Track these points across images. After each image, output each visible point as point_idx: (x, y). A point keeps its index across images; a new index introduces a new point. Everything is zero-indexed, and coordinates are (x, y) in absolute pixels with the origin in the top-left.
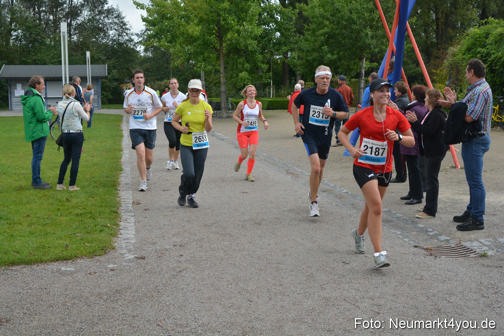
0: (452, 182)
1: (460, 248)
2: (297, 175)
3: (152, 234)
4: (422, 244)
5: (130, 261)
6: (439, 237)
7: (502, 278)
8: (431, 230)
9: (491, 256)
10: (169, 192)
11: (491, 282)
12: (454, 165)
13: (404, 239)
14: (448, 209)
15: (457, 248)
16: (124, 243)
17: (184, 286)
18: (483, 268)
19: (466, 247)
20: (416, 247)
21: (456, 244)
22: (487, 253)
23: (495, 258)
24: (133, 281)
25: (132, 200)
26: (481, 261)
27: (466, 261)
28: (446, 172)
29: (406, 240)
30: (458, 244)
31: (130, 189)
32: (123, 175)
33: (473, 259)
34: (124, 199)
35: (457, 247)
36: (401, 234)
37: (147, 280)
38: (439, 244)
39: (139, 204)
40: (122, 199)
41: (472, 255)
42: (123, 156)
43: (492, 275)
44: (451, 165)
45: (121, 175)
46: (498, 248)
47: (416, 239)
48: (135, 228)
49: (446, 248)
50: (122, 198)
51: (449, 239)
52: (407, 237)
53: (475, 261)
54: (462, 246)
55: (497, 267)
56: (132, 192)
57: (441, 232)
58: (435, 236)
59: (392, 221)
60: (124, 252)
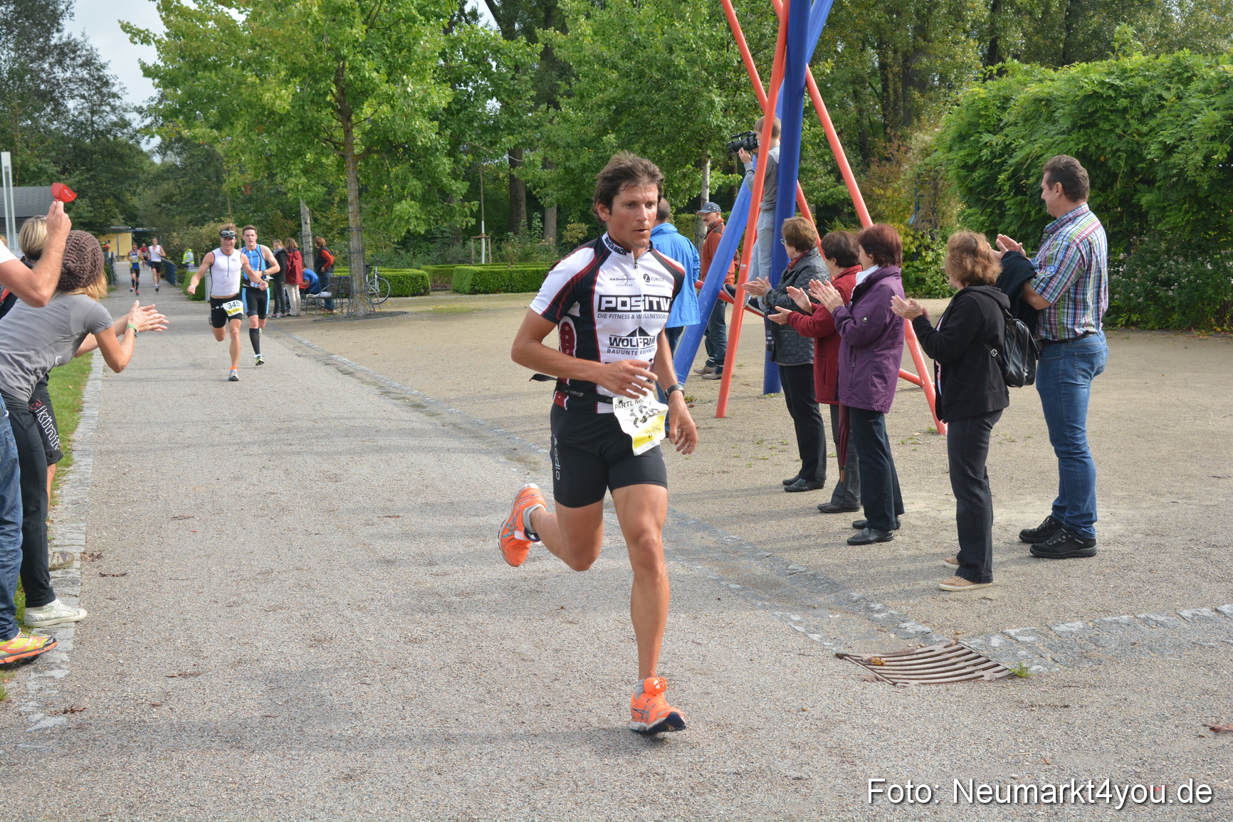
0: (929, 473)
1: (957, 656)
2: (535, 463)
3: (121, 648)
4: (859, 650)
5: (44, 734)
6: (903, 625)
7: (1070, 741)
8: (878, 606)
9: (1039, 674)
10: (187, 521)
11: (1043, 753)
12: (934, 427)
13: (810, 635)
14: (922, 544)
15: (949, 655)
16: (35, 679)
17: (189, 808)
18: (1019, 713)
19: (971, 652)
20: (840, 656)
21: (945, 644)
22: (1027, 668)
23: (1050, 680)
24: (40, 802)
25: (83, 549)
26: (1013, 689)
27: (974, 694)
28: (914, 447)
29: (816, 637)
30: (951, 645)
31: (83, 518)
32: (71, 477)
33: (991, 686)
34: (61, 546)
35: (949, 652)
36: (800, 622)
37: (82, 796)
38: (902, 645)
39: (99, 557)
40: (56, 546)
41: (988, 675)
42: (81, 425)
43: (1043, 733)
44: (925, 427)
45: (65, 478)
46: (1056, 652)
47: (841, 634)
48: (76, 631)
49: (920, 656)
50: (55, 542)
51: (928, 629)
52: (817, 629)
53: (998, 693)
54: (963, 648)
55: (1056, 707)
56: (87, 526)
57: (905, 612)
58: (894, 624)
59: (777, 585)
60: (29, 709)
